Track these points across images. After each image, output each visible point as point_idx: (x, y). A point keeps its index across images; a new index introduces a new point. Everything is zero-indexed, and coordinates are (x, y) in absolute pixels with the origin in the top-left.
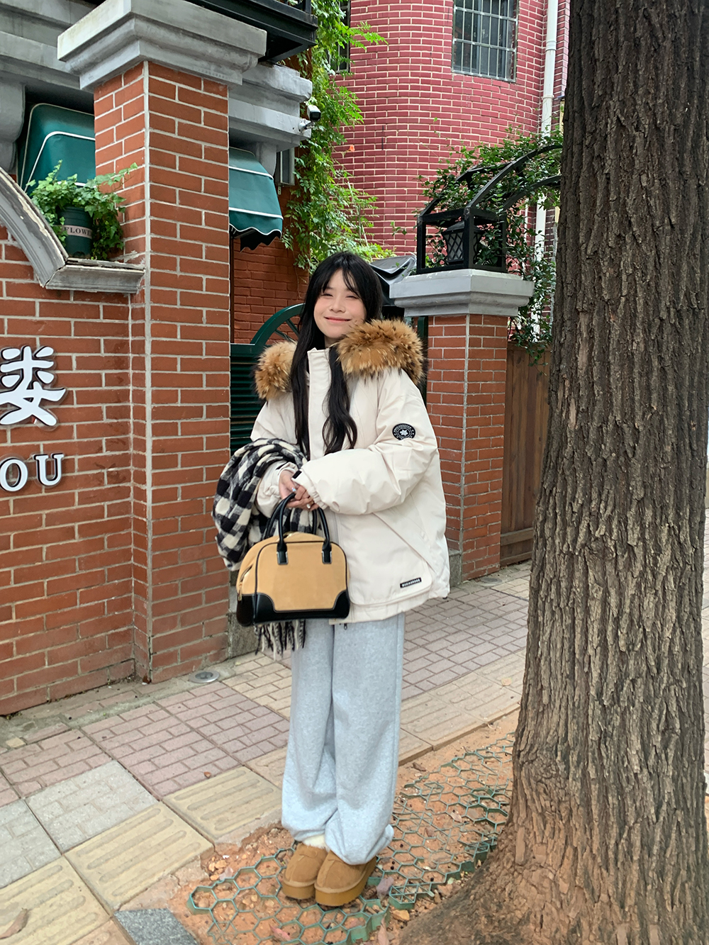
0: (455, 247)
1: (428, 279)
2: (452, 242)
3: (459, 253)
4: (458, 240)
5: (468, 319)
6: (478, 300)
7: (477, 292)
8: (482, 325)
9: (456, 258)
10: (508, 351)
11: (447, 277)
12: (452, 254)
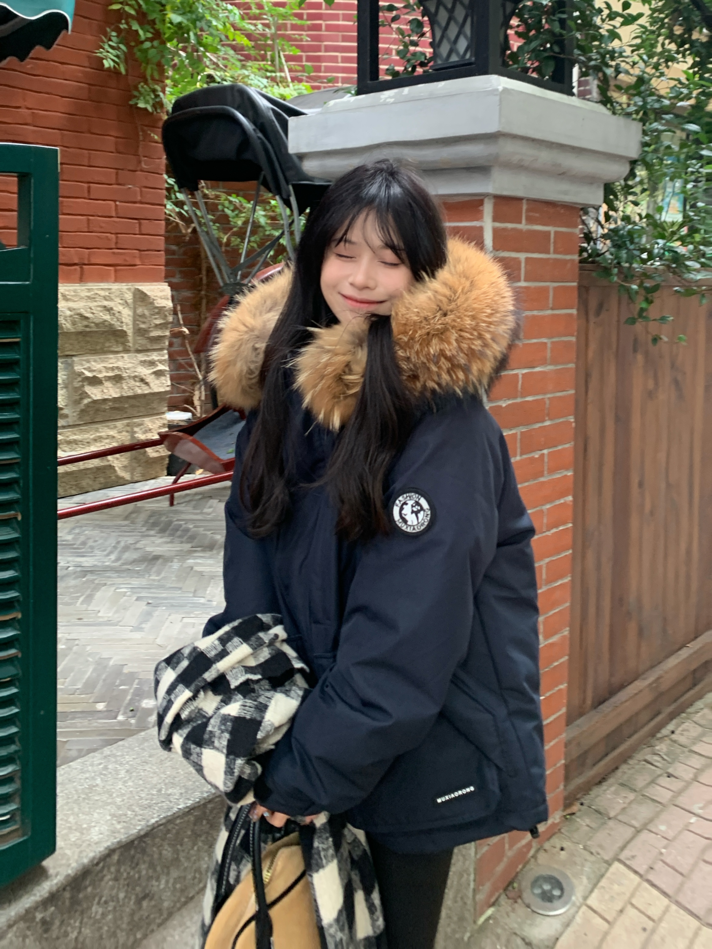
0: (453, 31)
1: (385, 104)
2: (443, 16)
3: (462, 44)
4: (460, 13)
5: (488, 208)
6: (515, 159)
7: (515, 137)
8: (523, 226)
9: (454, 58)
10: (580, 287)
11: (432, 97)
12: (444, 49)
